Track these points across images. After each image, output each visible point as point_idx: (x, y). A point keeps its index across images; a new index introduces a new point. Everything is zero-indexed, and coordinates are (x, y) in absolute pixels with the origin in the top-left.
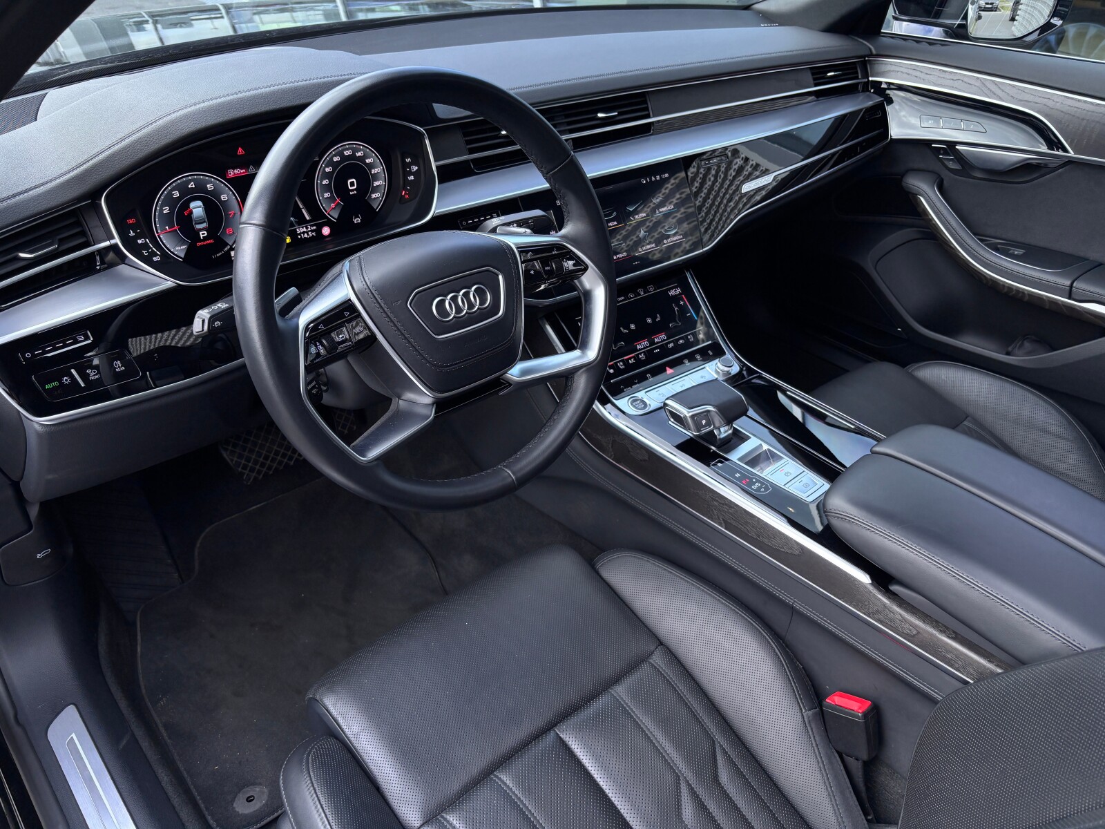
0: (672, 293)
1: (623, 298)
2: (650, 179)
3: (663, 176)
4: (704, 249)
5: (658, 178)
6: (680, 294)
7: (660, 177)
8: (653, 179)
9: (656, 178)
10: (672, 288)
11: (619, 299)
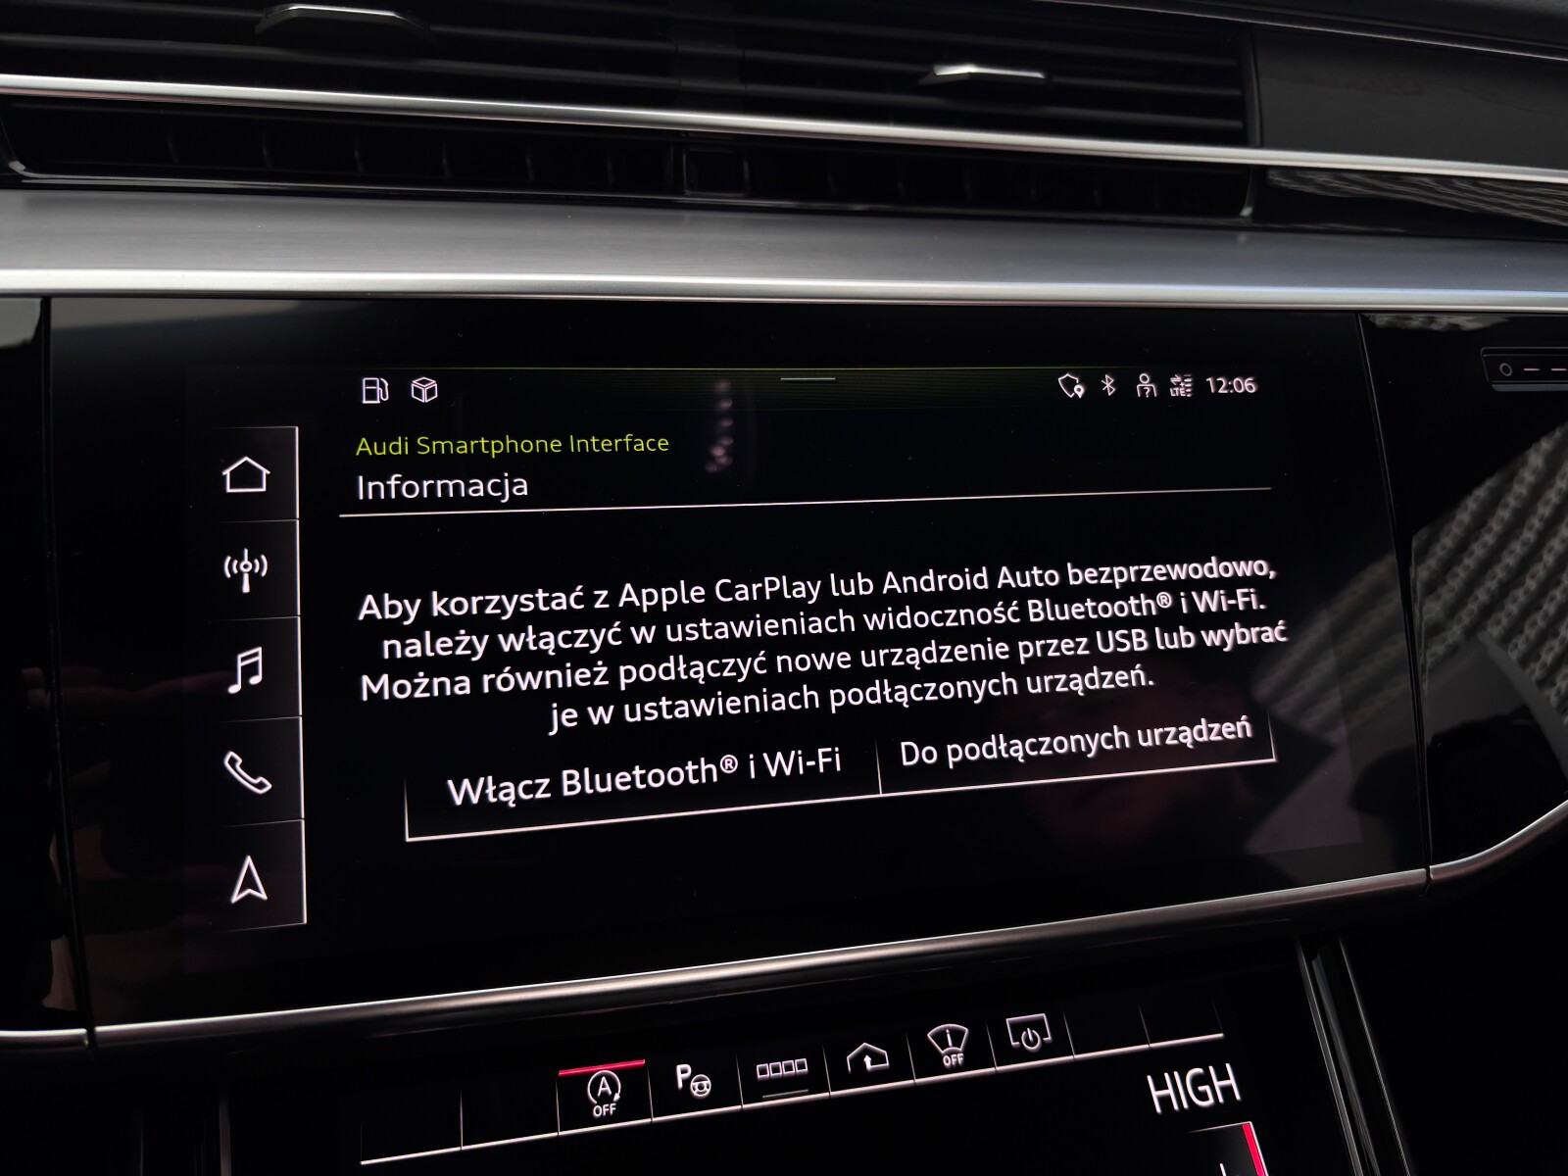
0: (1173, 1091)
1: (797, 1067)
2: (1126, 384)
3: (1221, 386)
4: (1440, 869)
5: (1182, 387)
6: (1227, 1110)
7: (1200, 387)
8: (1146, 384)
9: (1164, 385)
10: (1180, 1060)
11: (767, 1071)
